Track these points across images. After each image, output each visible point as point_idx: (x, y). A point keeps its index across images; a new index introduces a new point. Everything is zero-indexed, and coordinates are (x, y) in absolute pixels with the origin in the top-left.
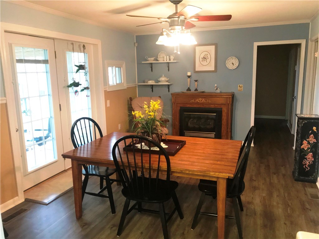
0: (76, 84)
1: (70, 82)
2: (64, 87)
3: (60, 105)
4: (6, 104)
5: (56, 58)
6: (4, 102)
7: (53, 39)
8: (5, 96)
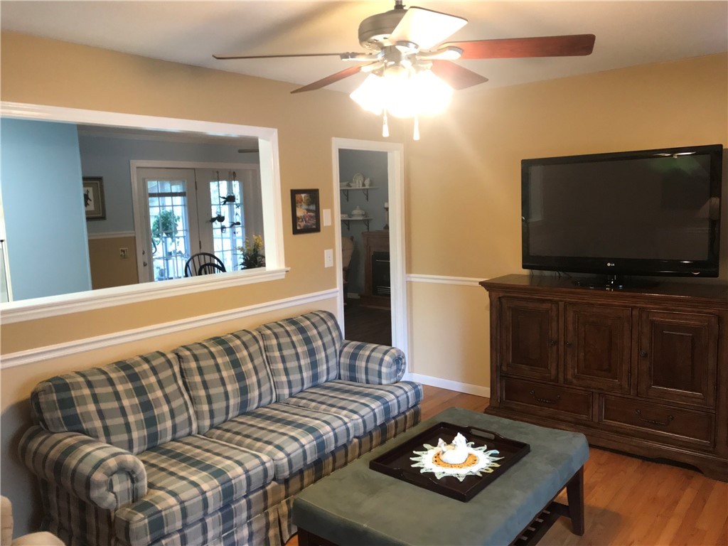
0: (221, 219)
1: (214, 215)
2: (207, 222)
3: (200, 242)
4: (135, 237)
5: (196, 188)
6: (133, 235)
7: (194, 169)
8: (134, 230)
